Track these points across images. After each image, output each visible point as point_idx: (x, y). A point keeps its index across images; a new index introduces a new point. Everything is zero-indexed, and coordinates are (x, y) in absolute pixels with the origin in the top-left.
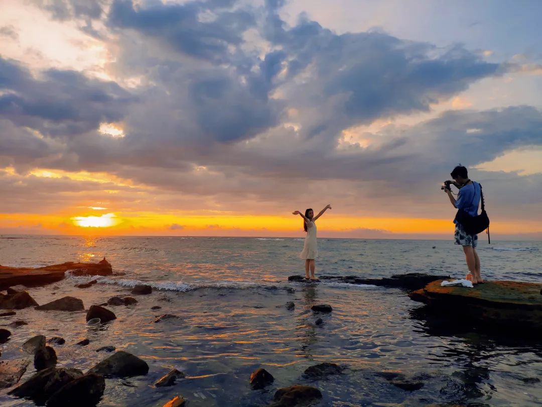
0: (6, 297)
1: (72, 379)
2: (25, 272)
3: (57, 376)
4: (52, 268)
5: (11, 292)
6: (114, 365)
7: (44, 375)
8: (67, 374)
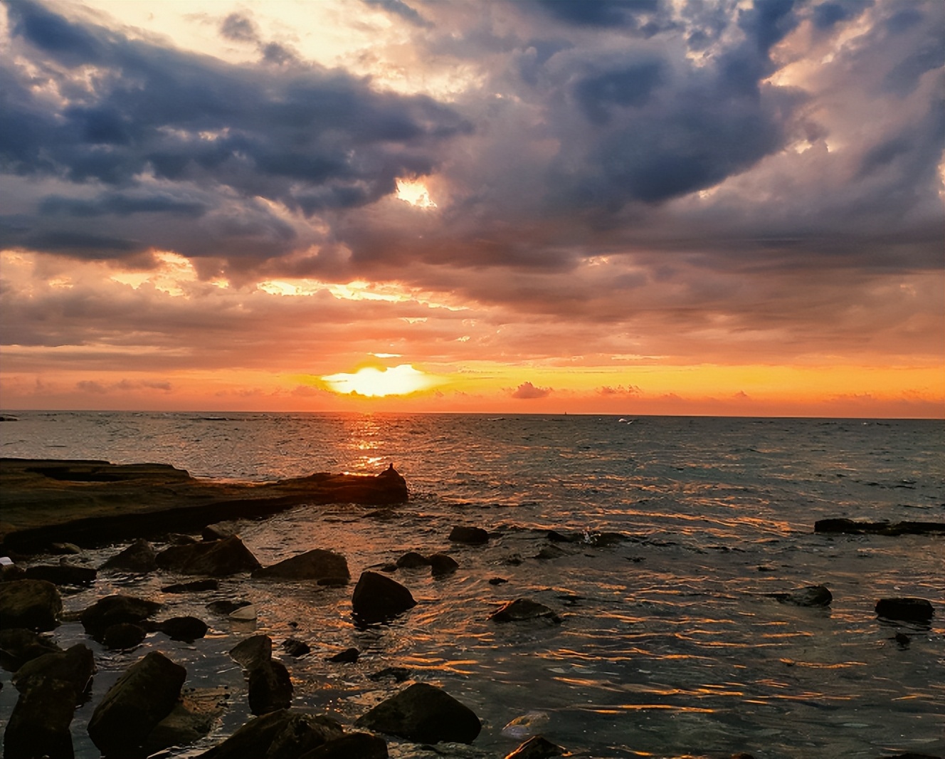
0: (200, 548)
1: (320, 739)
2: (237, 492)
3: (289, 731)
4: (289, 486)
5: (210, 535)
6: (408, 715)
7: (266, 727)
8: (310, 729)
